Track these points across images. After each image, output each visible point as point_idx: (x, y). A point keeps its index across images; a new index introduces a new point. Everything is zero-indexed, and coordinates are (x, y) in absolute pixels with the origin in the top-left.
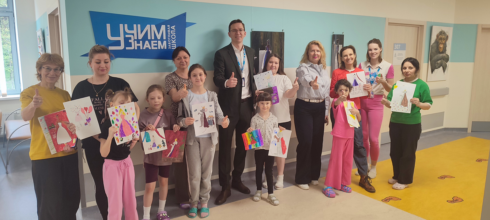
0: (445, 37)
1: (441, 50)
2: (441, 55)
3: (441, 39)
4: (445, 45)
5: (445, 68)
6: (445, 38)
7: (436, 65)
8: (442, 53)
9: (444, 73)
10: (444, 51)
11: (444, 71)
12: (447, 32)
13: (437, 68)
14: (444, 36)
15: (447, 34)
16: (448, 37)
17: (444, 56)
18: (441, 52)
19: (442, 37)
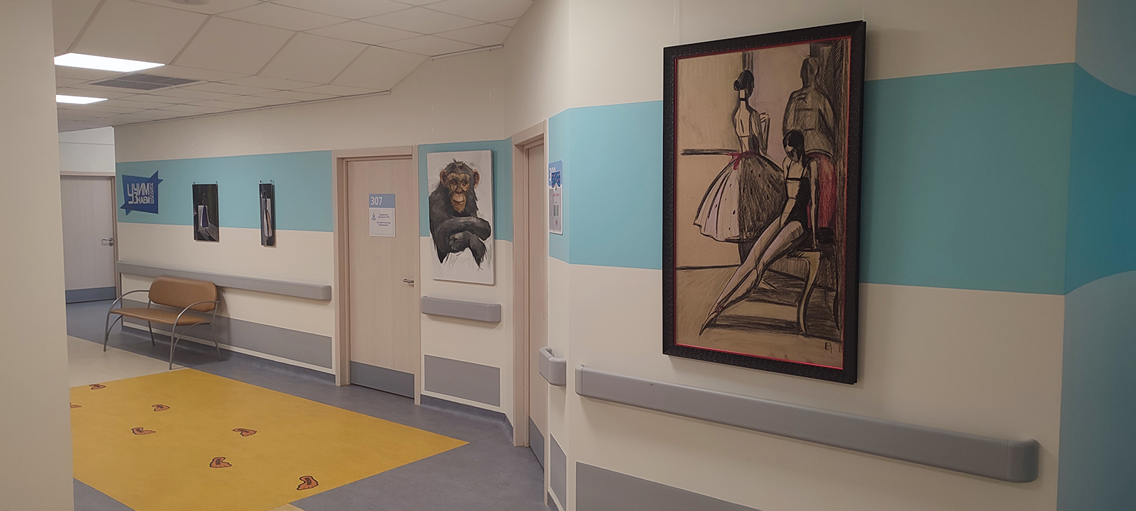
0: (468, 176)
1: (461, 209)
2: (463, 220)
3: (455, 181)
4: (471, 197)
5: (478, 252)
6: (468, 179)
7: (451, 243)
8: (464, 214)
9: (479, 264)
10: (471, 208)
11: (478, 262)
12: (472, 164)
13: (454, 252)
14: (463, 175)
15: (474, 169)
16: (476, 175)
17: (473, 224)
18: (460, 211)
19: (458, 176)
